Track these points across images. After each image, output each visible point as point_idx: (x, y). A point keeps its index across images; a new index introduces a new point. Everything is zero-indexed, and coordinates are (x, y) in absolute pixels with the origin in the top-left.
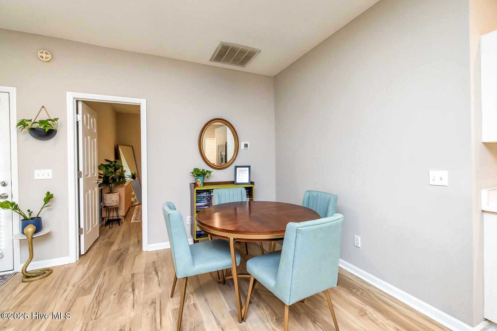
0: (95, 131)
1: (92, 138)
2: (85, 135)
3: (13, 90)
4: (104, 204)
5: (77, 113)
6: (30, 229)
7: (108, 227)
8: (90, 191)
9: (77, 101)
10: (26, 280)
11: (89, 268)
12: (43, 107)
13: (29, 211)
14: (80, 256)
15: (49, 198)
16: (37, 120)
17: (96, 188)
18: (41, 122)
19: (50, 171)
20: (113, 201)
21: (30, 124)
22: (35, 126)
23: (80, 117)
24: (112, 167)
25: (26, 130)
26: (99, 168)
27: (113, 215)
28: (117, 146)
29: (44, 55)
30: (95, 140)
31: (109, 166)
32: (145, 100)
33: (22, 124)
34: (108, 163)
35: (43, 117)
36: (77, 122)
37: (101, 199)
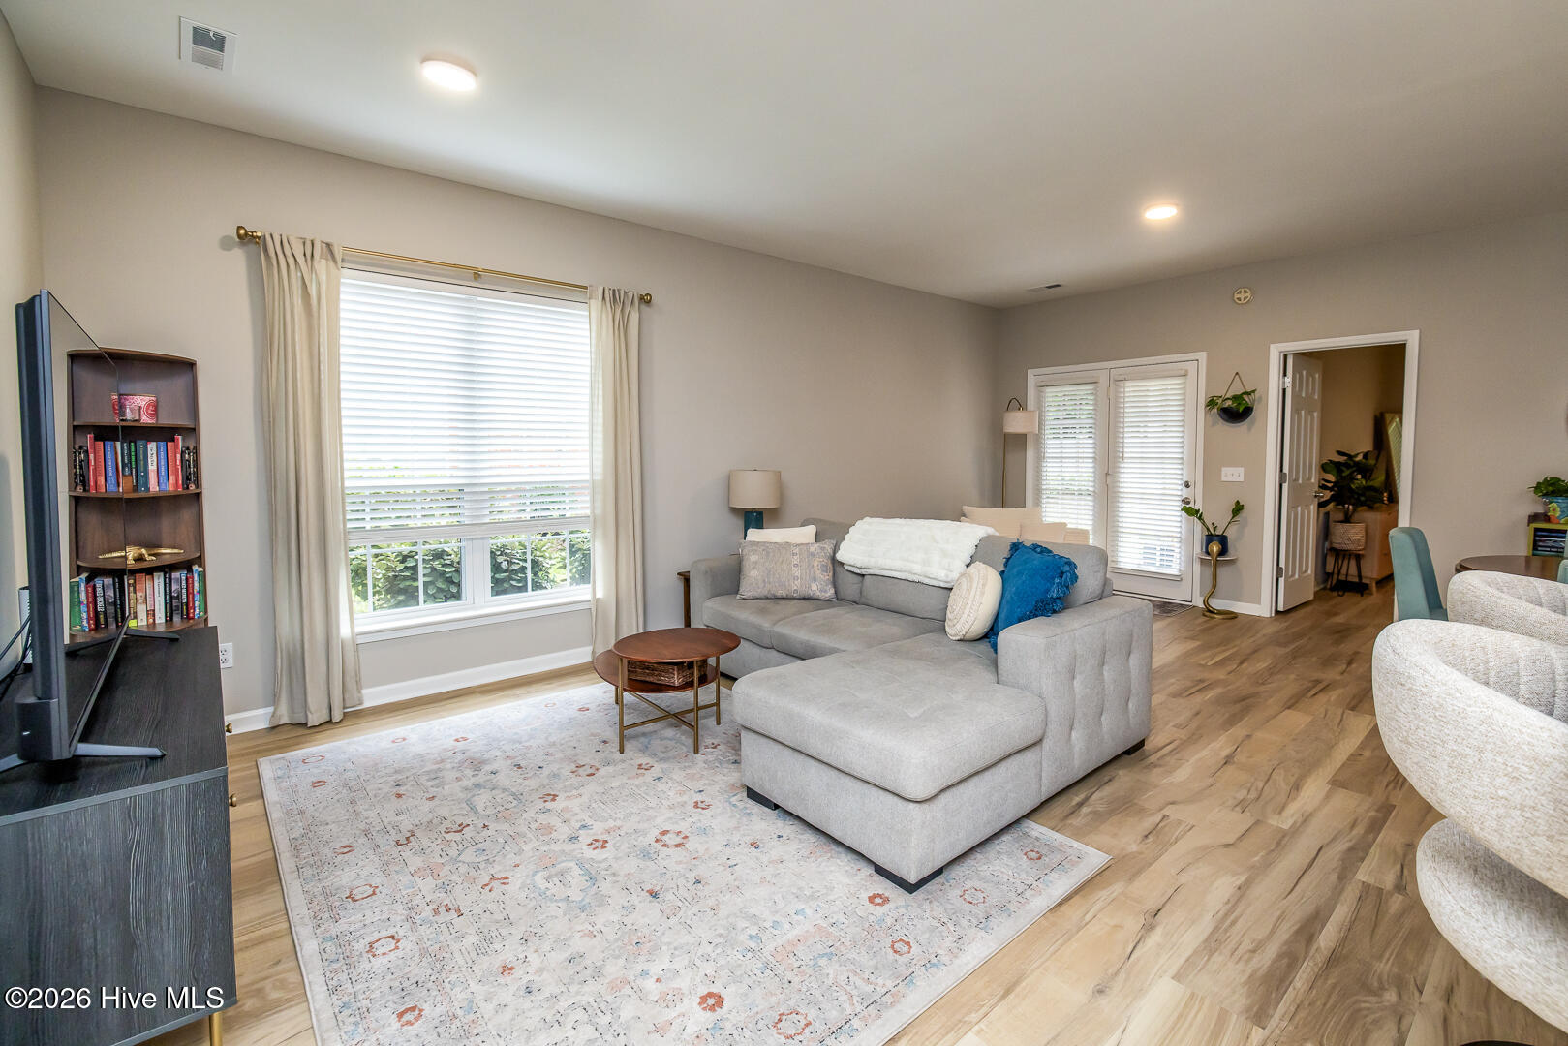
0: (1316, 397)
1: (1310, 412)
2: (1296, 410)
3: (1202, 356)
4: (1331, 543)
5: (1285, 375)
6: (1215, 548)
7: (1335, 593)
8: (1299, 508)
9: (1286, 356)
10: (1208, 614)
11: (1287, 628)
12: (1237, 373)
13: (1213, 524)
14: (1277, 612)
15: (1238, 509)
16: (1228, 396)
17: (1312, 507)
18: (1235, 398)
19: (1241, 470)
20: (1349, 540)
21: (1220, 401)
22: (1228, 403)
23: (1288, 380)
24: (1352, 467)
25: (1215, 410)
26: (1324, 468)
27: (1350, 571)
28: (1382, 415)
29: (1242, 296)
30: (1316, 414)
31: (1346, 464)
32: (1418, 331)
33: (1211, 403)
34: (1342, 459)
35: (1237, 390)
36: (1284, 390)
37: (1325, 533)
